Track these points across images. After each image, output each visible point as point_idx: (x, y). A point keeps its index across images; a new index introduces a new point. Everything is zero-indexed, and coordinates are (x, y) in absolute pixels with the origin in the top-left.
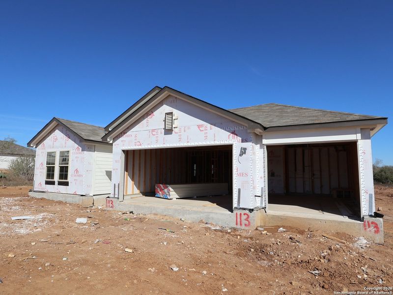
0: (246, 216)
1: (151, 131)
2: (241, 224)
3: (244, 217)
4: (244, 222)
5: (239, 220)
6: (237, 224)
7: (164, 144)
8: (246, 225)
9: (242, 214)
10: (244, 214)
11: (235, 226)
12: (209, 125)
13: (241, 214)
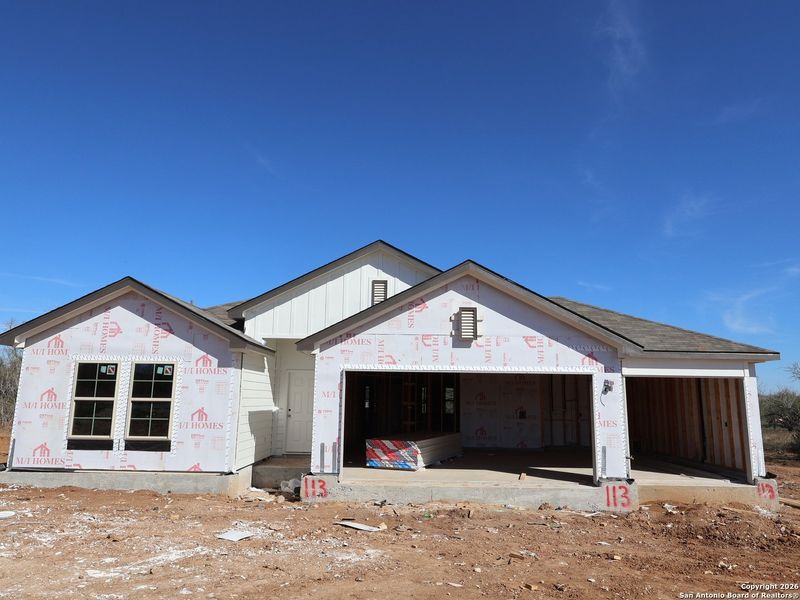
0: (623, 491)
1: (420, 337)
2: (615, 504)
3: (620, 492)
4: (620, 500)
5: (611, 498)
6: (608, 505)
7: (452, 364)
8: (623, 504)
9: (617, 488)
10: (620, 488)
11: (606, 508)
12: (546, 339)
13: (614, 488)
